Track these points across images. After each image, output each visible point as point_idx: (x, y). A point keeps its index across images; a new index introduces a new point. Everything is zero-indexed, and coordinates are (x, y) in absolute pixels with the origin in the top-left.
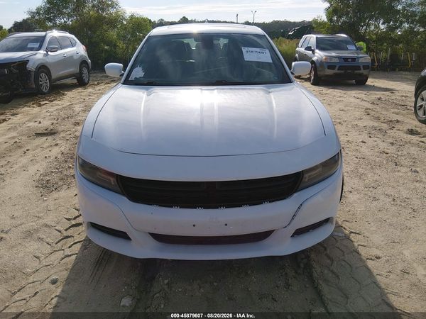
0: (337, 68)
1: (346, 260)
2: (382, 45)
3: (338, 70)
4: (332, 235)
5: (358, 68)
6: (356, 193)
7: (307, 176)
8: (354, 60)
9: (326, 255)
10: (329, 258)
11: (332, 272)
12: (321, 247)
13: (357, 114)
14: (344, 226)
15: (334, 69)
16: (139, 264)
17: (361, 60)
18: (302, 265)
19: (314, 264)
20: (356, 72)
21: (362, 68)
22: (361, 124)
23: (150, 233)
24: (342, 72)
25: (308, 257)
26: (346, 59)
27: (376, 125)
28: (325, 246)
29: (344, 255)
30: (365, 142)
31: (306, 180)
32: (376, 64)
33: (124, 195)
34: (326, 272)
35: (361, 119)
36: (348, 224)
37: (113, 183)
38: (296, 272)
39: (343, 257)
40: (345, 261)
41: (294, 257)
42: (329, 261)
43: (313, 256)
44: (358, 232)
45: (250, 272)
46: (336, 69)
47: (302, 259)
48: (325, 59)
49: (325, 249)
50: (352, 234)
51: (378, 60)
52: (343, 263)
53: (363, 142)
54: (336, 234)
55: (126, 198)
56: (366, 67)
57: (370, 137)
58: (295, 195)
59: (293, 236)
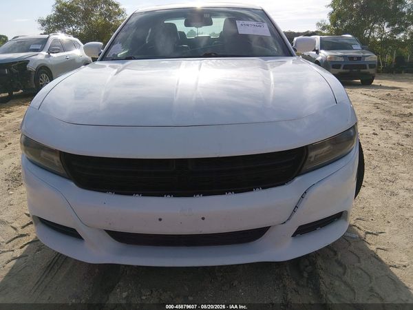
0: (342, 66)
1: (361, 267)
2: (386, 48)
3: (344, 68)
4: (344, 237)
5: (364, 67)
6: (370, 187)
7: (312, 154)
8: (359, 58)
9: (336, 261)
10: (340, 264)
11: (345, 283)
12: (330, 251)
13: (366, 108)
14: (357, 225)
15: (339, 68)
16: (97, 270)
17: (366, 59)
18: (306, 275)
19: (322, 273)
20: (362, 71)
21: (368, 66)
22: (371, 117)
23: (107, 231)
24: (348, 71)
25: (313, 264)
26: (351, 58)
27: (387, 118)
28: (336, 249)
29: (359, 262)
30: (377, 134)
31: (312, 160)
32: (382, 66)
33: (69, 179)
34: (337, 283)
35: (370, 112)
36: (362, 222)
37: (57, 164)
38: (298, 284)
39: (358, 264)
40: (361, 269)
41: (296, 263)
42: (340, 270)
43: (319, 262)
44: (375, 232)
45: (236, 283)
46: (342, 68)
47: (307, 266)
48: (330, 58)
49: (336, 253)
50: (369, 235)
51: (383, 63)
52: (359, 272)
53: (374, 134)
54: (348, 234)
55: (73, 184)
56: (372, 66)
57: (382, 129)
58: (297, 179)
59: (294, 236)
